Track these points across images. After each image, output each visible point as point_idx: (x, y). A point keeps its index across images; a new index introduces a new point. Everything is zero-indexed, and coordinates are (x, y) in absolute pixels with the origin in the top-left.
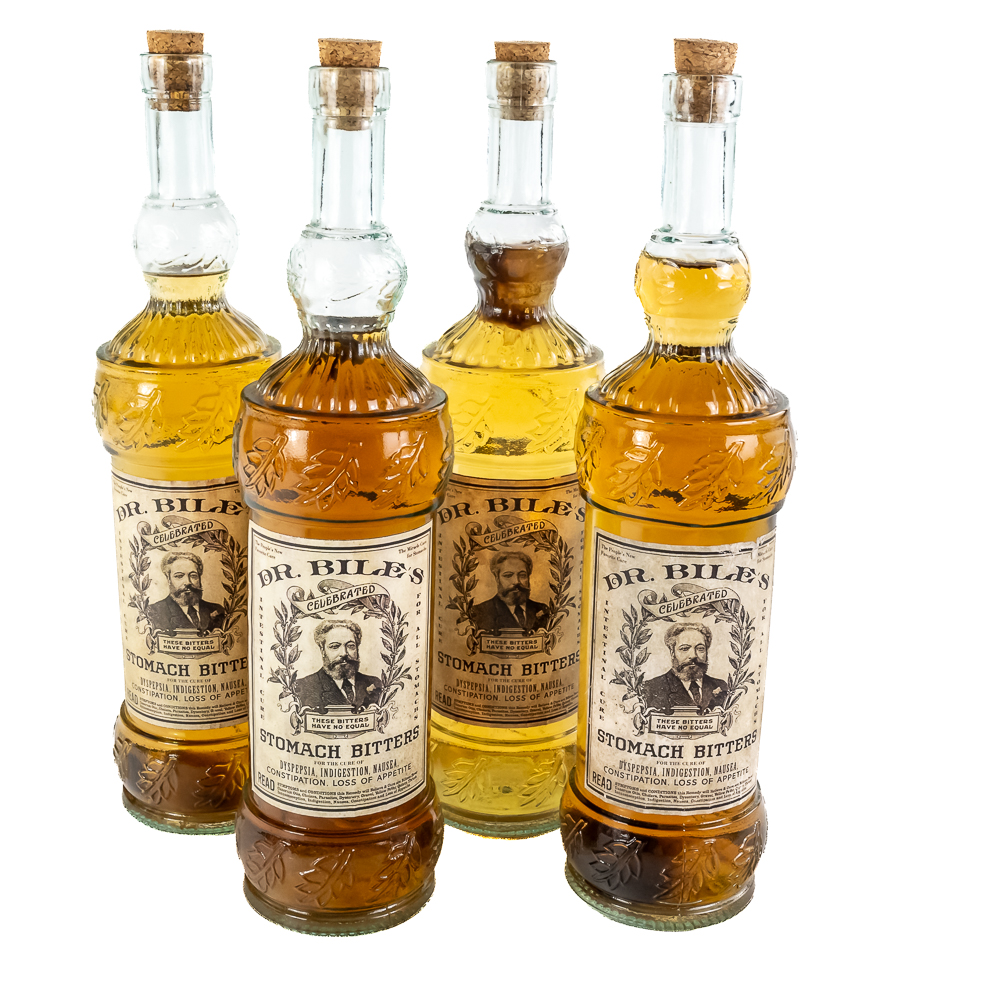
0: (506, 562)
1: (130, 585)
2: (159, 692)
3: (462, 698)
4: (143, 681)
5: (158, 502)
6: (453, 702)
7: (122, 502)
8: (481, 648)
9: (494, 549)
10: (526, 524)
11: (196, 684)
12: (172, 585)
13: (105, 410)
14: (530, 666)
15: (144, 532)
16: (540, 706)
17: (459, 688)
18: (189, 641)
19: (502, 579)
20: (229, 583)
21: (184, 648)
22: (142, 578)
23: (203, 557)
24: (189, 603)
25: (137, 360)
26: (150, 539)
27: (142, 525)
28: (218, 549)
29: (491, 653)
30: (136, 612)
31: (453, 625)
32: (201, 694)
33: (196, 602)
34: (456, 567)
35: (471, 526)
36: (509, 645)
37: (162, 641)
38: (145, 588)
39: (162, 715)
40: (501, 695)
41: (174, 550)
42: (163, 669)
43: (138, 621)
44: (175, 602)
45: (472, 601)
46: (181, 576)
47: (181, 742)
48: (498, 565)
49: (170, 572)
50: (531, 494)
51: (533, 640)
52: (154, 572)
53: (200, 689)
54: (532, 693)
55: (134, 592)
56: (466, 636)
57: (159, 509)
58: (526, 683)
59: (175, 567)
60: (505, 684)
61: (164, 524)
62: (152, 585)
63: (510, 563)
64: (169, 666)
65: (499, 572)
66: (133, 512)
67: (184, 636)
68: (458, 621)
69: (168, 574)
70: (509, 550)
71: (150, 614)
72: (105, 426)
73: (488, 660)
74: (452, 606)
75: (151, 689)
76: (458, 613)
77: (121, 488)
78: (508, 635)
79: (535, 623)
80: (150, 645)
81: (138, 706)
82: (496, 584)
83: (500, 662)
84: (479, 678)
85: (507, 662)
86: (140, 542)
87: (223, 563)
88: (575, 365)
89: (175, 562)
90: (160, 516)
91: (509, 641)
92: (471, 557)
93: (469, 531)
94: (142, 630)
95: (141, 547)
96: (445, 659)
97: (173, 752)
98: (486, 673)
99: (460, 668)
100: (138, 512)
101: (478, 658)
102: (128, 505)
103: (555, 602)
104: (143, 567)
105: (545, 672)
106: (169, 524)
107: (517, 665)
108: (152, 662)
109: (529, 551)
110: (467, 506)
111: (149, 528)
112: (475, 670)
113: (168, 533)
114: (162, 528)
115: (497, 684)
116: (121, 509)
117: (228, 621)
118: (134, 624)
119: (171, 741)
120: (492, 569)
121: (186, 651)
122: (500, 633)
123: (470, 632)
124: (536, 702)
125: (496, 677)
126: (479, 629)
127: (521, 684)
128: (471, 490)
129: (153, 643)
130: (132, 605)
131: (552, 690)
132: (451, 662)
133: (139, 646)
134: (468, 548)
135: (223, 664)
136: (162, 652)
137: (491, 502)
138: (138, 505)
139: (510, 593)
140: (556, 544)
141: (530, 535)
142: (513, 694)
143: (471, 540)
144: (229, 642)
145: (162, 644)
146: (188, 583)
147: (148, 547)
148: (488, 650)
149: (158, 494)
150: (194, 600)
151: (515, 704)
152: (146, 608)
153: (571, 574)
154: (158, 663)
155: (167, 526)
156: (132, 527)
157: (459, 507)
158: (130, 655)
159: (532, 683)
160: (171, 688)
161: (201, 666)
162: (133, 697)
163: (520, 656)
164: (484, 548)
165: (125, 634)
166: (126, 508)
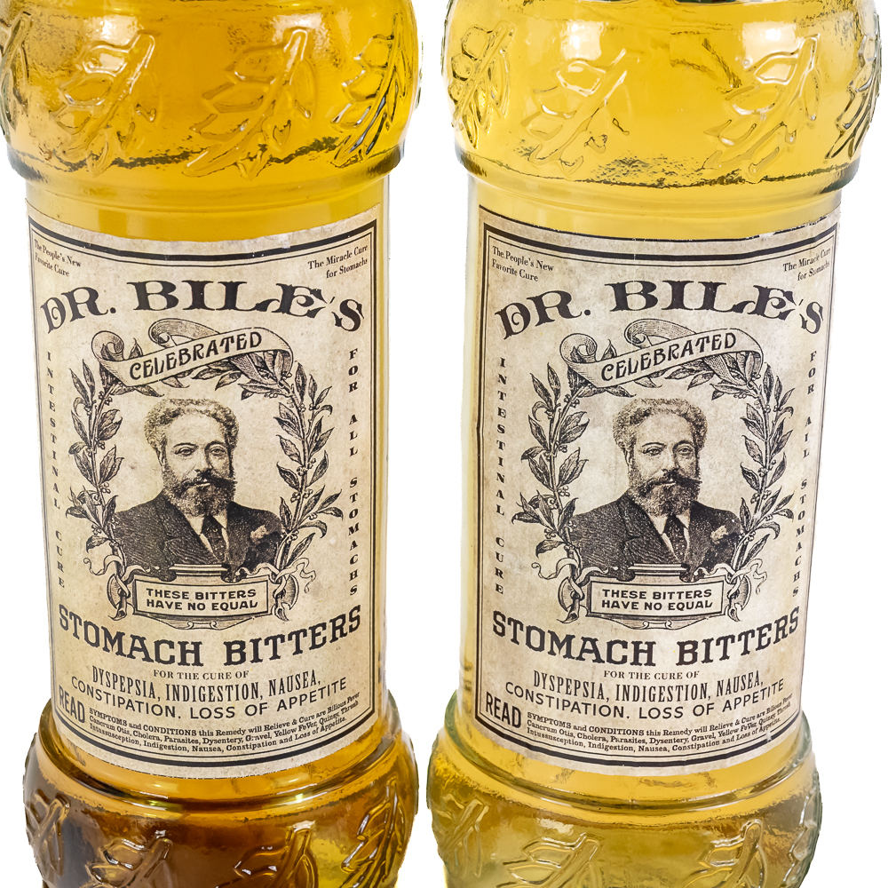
0: (649, 422)
1: (69, 467)
2: (134, 698)
3: (545, 710)
4: (97, 673)
5: (141, 288)
6: (524, 720)
7: (53, 287)
8: (589, 608)
9: (624, 394)
10: (694, 339)
11: (217, 682)
12: (167, 471)
13: (23, 81)
14: (695, 644)
15: (107, 355)
16: (713, 728)
17: (539, 690)
18: (204, 590)
19: (639, 457)
20: (293, 466)
21: (191, 606)
22: (100, 455)
23: (239, 409)
24: (205, 509)
26: (121, 369)
27: (103, 339)
28: (271, 392)
29: (611, 617)
30: (85, 528)
31: (530, 558)
32: (225, 704)
33: (221, 506)
34: (538, 430)
35: (572, 343)
36: (650, 599)
37: (145, 590)
38: (107, 475)
39: (141, 747)
40: (631, 707)
41: (176, 394)
42: (144, 649)
43: (90, 545)
44: (175, 507)
45: (571, 506)
46: (188, 450)
47: (173, 802)
48: (630, 429)
49: (164, 443)
50: (709, 273)
51: (703, 588)
52: (130, 443)
53: (225, 693)
54: (698, 701)
55: (81, 484)
56: (558, 581)
57: (144, 304)
58: (684, 681)
59: (176, 432)
60: (640, 683)
61: (154, 336)
62: (124, 470)
64: (158, 644)
65: (634, 441)
66: (83, 309)
67: (192, 580)
68: (541, 550)
69: (161, 448)
70: (654, 393)
71: (120, 533)
72: (21, 120)
73: (604, 632)
74: (526, 516)
75: (117, 693)
76: (539, 530)
77: (55, 256)
78: (649, 580)
79: (709, 554)
80: (117, 599)
81: (86, 726)
82: (626, 469)
83: (630, 637)
84: (586, 670)
85: (644, 636)
86: (97, 377)
87: (281, 422)
89: (177, 422)
90: (145, 319)
91: (650, 591)
92: (571, 411)
93: (567, 354)
94: (98, 567)
95: (101, 384)
96: (510, 628)
97: (161, 825)
98: (599, 660)
99: (542, 649)
100: (93, 309)
101: (583, 627)
102: (70, 295)
104: (103, 430)
105: (725, 657)
106: (164, 336)
107: (666, 642)
108: (120, 635)
109: (700, 397)
110: (565, 298)
111: (120, 346)
112: (575, 653)
113: (162, 357)
114: (149, 346)
115: (622, 682)
116: (52, 304)
117: (287, 546)
118: (80, 554)
119: (146, 799)
121: (197, 612)
123: (567, 572)
124: (706, 720)
125: (619, 668)
126: (586, 565)
127: (673, 683)
129: (122, 594)
130: (76, 511)
131: (741, 694)
132: (522, 635)
133: (90, 598)
134: (566, 391)
135: (274, 638)
136: (143, 614)
137: (619, 290)
138: (94, 294)
139: (657, 489)
140: (759, 383)
142: (656, 704)
143: (571, 371)
144: (289, 592)
145: (143, 597)
146: (204, 466)
147: (116, 387)
148: (605, 610)
149: (140, 271)
150: (217, 502)
151: (661, 725)
152: (108, 518)
153: (788, 448)
154: (134, 638)
155: (161, 342)
156: (79, 344)
157: (548, 300)
158: (65, 618)
159: (698, 681)
160: (160, 691)
161: (228, 645)
162: (76, 708)
163: (675, 624)
164: (599, 391)
165: (56, 573)
166: (65, 301)
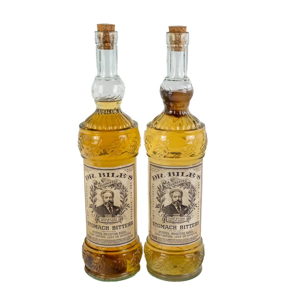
0: (174, 193)
1: (89, 200)
2: (99, 235)
3: (160, 237)
4: (93, 231)
5: (100, 174)
6: (158, 238)
7: (87, 174)
8: (167, 221)
9: (171, 189)
10: (180, 180)
11: (111, 233)
12: (104, 201)
13: (83, 145)
14: (183, 226)
15: (95, 184)
16: (186, 239)
17: (160, 233)
18: (109, 218)
19: (173, 198)
20: (122, 200)
21: (107, 221)
22: (94, 198)
23: (114, 191)
24: (109, 206)
25: (94, 129)
26: (97, 186)
27: (94, 181)
28: (119, 189)
29: (170, 222)
30: (92, 209)
31: (158, 213)
32: (113, 236)
33: (112, 206)
34: (158, 194)
35: (163, 181)
36: (175, 219)
37: (101, 219)
38: (95, 202)
39: (100, 243)
40: (173, 236)
41: (105, 189)
42: (100, 228)
43: (92, 212)
44: (105, 206)
45: (163, 205)
46: (107, 198)
47: (105, 251)
48: (172, 194)
49: (103, 196)
50: (182, 171)
51: (183, 218)
52: (98, 197)
53: (112, 234)
54: (183, 235)
55: (91, 203)
56: (162, 217)
57: (100, 176)
58: (181, 232)
59: (105, 195)
60: (175, 232)
61: (102, 181)
62: (97, 201)
63: (176, 193)
64: (102, 227)
65: (172, 196)
66: (92, 177)
67: (107, 217)
68: (159, 212)
69: (103, 197)
70: (175, 188)
71: (97, 210)
72: (83, 150)
73: (169, 224)
74: (157, 207)
75: (96, 234)
76: (159, 209)
77: (87, 169)
78: (175, 216)
79: (184, 212)
80: (96, 220)
81: (92, 240)
82: (171, 200)
83: (173, 225)
84: (166, 230)
85: (175, 225)
86: (94, 187)
87: (120, 193)
88: (196, 129)
89: (105, 193)
90: (101, 178)
91: (176, 218)
92: (163, 191)
93: (162, 183)
94: (93, 215)
95: (94, 188)
96: (155, 224)
97: (103, 254)
98: (168, 229)
99: (160, 227)
100: (93, 177)
101: (166, 224)
102: (90, 175)
103: (190, 205)
104: (95, 195)
105: (187, 228)
106: (103, 181)
107: (178, 226)
108: (97, 226)
109: (182, 189)
110: (162, 175)
111: (97, 182)
112: (165, 228)
113: (103, 184)
114: (101, 182)
115: (172, 232)
116: (87, 176)
117: (122, 212)
118: (91, 213)
119: (101, 251)
120: (170, 195)
121: (108, 222)
122: (173, 216)
123: (163, 215)
124: (185, 238)
125: (171, 230)
126: (166, 214)
127: (180, 232)
128: (163, 169)
129: (97, 219)
130: (90, 207)
131: (190, 234)
132: (157, 225)
133: (92, 220)
134: (162, 188)
135: (120, 226)
136: (100, 222)
137: (169, 173)
138: (93, 175)
139: (176, 203)
140: (191, 187)
141: (182, 184)
142: (177, 235)
143: (163, 185)
144: (122, 219)
145: (100, 220)
146: (109, 200)
147: (96, 188)
148: (169, 221)
149: (100, 172)
150: (111, 205)
151: (178, 239)
152: (95, 208)
153: (195, 196)
154: (99, 226)
155: (103, 182)
156: (91, 182)
157: (159, 175)
158: (88, 223)
159: (183, 232)
160: (103, 234)
161: (113, 227)
162: (90, 237)
163: (179, 223)
164: (167, 188)
165: (87, 216)
166: (89, 176)
